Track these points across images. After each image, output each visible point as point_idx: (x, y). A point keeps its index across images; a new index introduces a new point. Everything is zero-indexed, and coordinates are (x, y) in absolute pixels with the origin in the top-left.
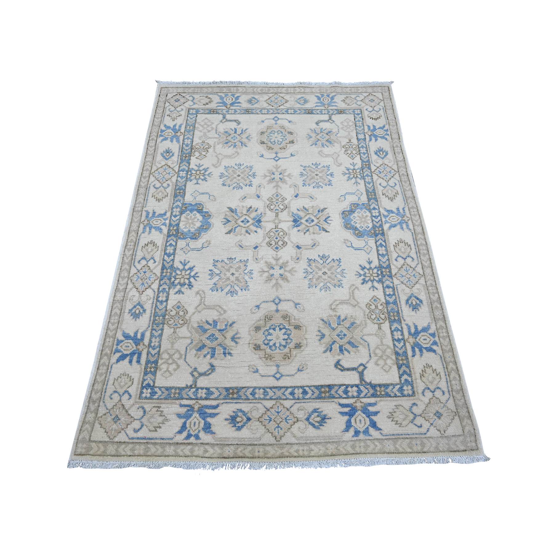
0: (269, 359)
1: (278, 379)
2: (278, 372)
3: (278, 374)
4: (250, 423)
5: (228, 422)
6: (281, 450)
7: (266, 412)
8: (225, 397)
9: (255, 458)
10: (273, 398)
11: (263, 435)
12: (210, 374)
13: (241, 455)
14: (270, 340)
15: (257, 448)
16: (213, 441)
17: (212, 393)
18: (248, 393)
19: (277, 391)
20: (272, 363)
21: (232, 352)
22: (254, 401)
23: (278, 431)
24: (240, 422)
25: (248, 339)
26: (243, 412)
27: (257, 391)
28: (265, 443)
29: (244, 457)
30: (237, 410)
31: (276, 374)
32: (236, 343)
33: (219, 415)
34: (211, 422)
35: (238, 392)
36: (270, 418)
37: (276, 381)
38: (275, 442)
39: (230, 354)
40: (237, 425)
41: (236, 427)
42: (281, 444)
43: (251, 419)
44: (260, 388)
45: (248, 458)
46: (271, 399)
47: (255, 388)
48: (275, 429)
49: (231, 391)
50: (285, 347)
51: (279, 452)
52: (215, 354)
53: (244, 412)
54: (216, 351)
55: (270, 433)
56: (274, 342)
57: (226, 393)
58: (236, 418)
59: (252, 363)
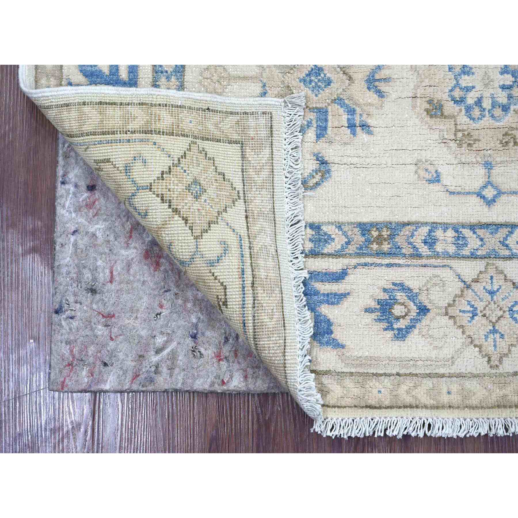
0: (465, 145)
1: (490, 203)
2: (489, 183)
3: (489, 187)
4: (426, 321)
5: (374, 316)
6: (501, 389)
7: (462, 291)
8: (361, 248)
9: (443, 407)
10: (479, 253)
11: (459, 352)
12: (317, 184)
13: (408, 400)
14: (468, 89)
15: (444, 385)
16: (340, 367)
17: (328, 239)
18: (418, 240)
19: (488, 235)
20: (471, 158)
21: (370, 121)
22: (433, 261)
23: (495, 341)
24: (403, 317)
25: (412, 86)
26: (406, 290)
27: (439, 233)
28: (463, 370)
29: (417, 407)
30: (394, 284)
31: (485, 187)
32: (381, 94)
33: (350, 299)
34: (330, 317)
35: (392, 237)
36: (472, 306)
37: (486, 209)
38: (487, 369)
39: (364, 126)
40: (395, 326)
41: (393, 329)
42: (501, 375)
43: (428, 310)
44: (445, 227)
45: (426, 407)
46: (473, 256)
47: (434, 226)
48: (486, 337)
49: (375, 234)
50: (505, 109)
51: (497, 393)
52: (325, 128)
53: (410, 290)
54: (330, 117)
55: (475, 346)
56: (478, 95)
57: (363, 239)
58: (391, 307)
59: (425, 155)
